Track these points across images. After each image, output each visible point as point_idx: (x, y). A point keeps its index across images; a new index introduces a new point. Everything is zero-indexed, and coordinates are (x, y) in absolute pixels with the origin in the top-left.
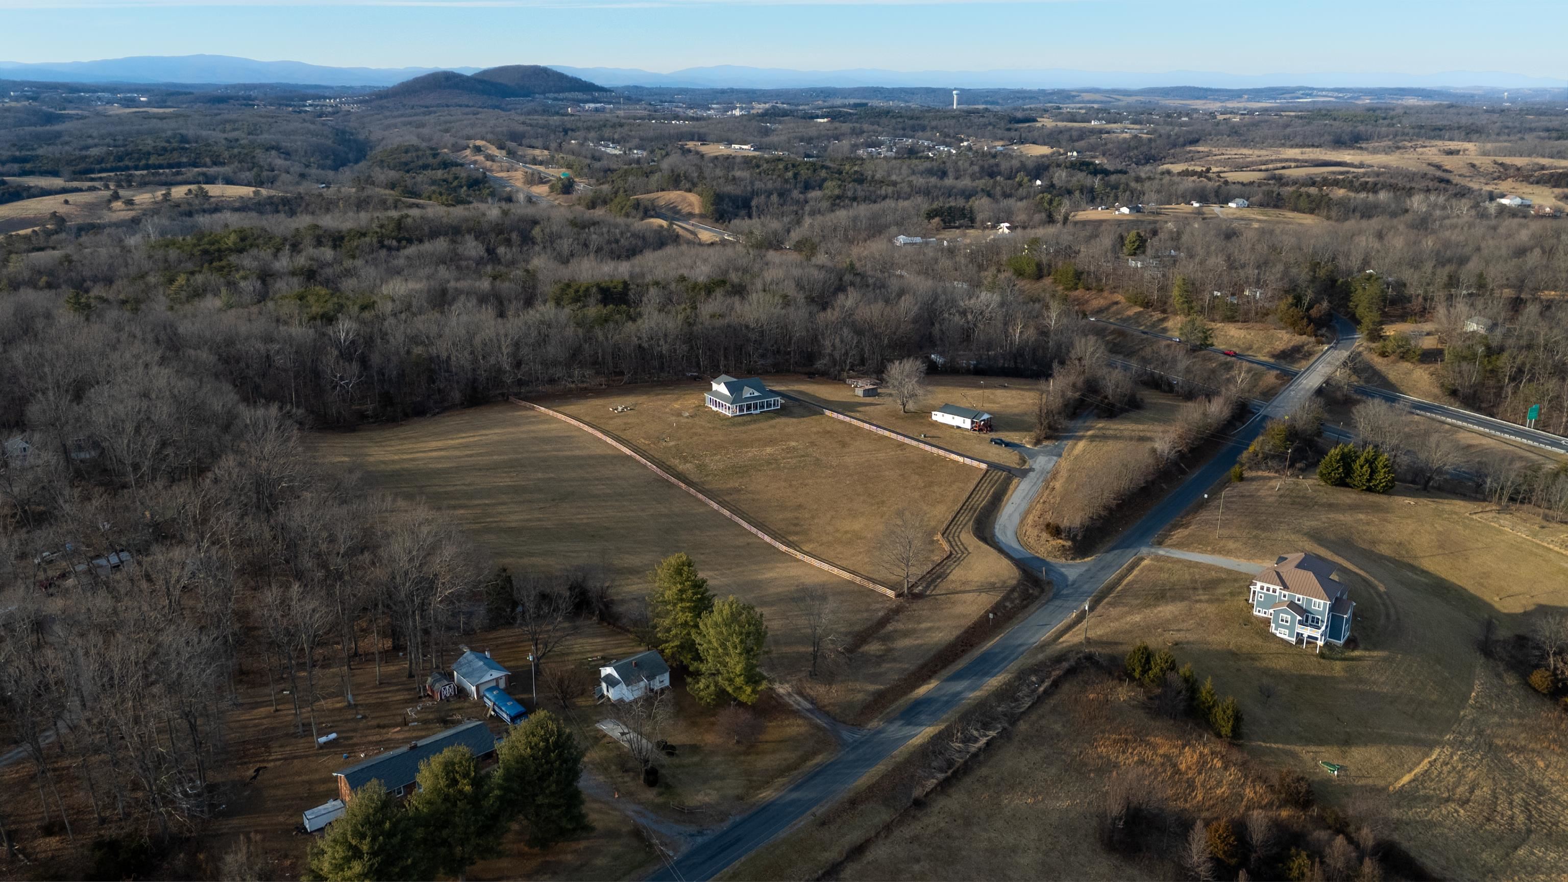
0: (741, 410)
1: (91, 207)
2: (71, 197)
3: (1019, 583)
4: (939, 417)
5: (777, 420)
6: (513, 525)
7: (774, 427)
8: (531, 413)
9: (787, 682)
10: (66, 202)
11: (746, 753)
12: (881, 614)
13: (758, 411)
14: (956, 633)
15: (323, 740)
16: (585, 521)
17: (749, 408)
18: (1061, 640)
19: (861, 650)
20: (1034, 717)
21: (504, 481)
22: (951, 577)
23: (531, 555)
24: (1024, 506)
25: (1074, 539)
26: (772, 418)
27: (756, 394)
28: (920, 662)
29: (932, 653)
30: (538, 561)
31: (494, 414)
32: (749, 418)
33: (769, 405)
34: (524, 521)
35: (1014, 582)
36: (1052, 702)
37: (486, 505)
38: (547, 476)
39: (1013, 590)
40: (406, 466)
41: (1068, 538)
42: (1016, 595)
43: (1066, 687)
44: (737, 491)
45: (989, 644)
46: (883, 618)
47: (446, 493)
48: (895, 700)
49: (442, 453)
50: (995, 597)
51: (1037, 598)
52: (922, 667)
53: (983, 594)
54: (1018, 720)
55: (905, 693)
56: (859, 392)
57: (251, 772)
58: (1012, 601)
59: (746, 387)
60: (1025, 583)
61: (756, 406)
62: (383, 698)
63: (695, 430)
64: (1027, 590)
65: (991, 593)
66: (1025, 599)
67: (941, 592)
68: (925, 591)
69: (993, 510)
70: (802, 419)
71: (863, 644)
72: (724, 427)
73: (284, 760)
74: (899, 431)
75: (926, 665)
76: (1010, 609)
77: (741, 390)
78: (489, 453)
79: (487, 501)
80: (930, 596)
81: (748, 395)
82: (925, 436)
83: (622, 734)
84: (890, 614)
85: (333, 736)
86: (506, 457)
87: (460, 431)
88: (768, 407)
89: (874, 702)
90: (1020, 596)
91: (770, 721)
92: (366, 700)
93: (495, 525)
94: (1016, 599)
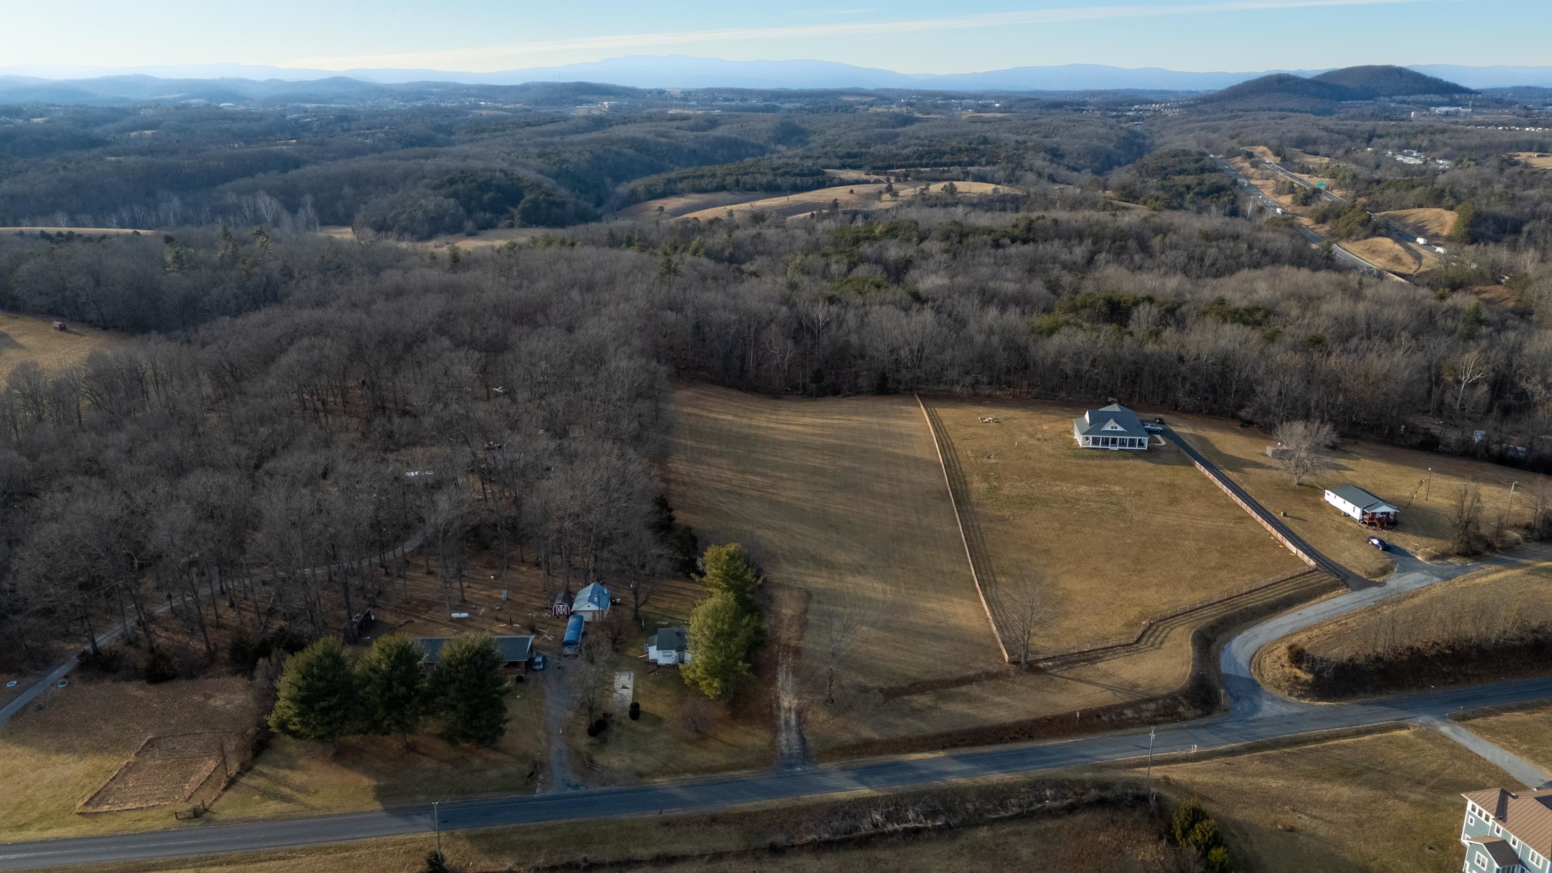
0: (1095, 441)
1: (868, 197)
2: (855, 188)
3: (1172, 696)
4: (1331, 498)
5: (1131, 462)
6: (783, 499)
7: (1117, 467)
8: (913, 409)
9: (800, 698)
10: (852, 192)
11: (691, 742)
12: (971, 673)
13: (1117, 448)
14: (1023, 717)
15: (455, 615)
16: (839, 512)
17: (1106, 442)
18: (1139, 769)
19: (905, 698)
20: (1006, 829)
21: (815, 461)
22: (1101, 665)
23: (769, 527)
24: (1314, 621)
25: (1318, 674)
26: (1126, 458)
27: (1120, 429)
28: (945, 730)
29: (969, 726)
30: (769, 534)
31: (884, 404)
32: (1103, 453)
33: (1132, 443)
34: (793, 498)
35: (1165, 692)
36: (1050, 824)
37: (781, 478)
38: (852, 465)
39: (1152, 700)
40: (762, 432)
41: (1311, 670)
42: (1152, 706)
43: (1080, 818)
44: (1002, 520)
45: (1050, 743)
46: (969, 677)
47: (764, 461)
48: (880, 753)
49: (800, 428)
50: (1119, 699)
51: (1185, 719)
52: (942, 736)
53: (1109, 692)
54: (983, 825)
55: (898, 752)
56: (1269, 450)
57: (403, 622)
58: (1139, 711)
59: (1112, 420)
60: (1180, 698)
61: (1114, 441)
62: (529, 601)
63: (1030, 454)
64: (1176, 707)
65: (1119, 694)
66: (1160, 715)
67: (1069, 676)
68: (1052, 668)
69: (1264, 615)
70: (1161, 466)
71: (914, 693)
72: (1063, 457)
73: (427, 620)
74: (1262, 502)
75: (949, 735)
76: (1128, 719)
77: (1106, 422)
78: (830, 436)
79: (784, 475)
80: (1050, 674)
81: (1109, 429)
82: (1285, 515)
83: (624, 687)
84: (983, 676)
85: (465, 615)
86: (838, 442)
87: (840, 413)
88: (1130, 445)
89: (855, 747)
90: (1157, 710)
91: (744, 725)
92: (520, 598)
93: (769, 496)
94: (1148, 710)
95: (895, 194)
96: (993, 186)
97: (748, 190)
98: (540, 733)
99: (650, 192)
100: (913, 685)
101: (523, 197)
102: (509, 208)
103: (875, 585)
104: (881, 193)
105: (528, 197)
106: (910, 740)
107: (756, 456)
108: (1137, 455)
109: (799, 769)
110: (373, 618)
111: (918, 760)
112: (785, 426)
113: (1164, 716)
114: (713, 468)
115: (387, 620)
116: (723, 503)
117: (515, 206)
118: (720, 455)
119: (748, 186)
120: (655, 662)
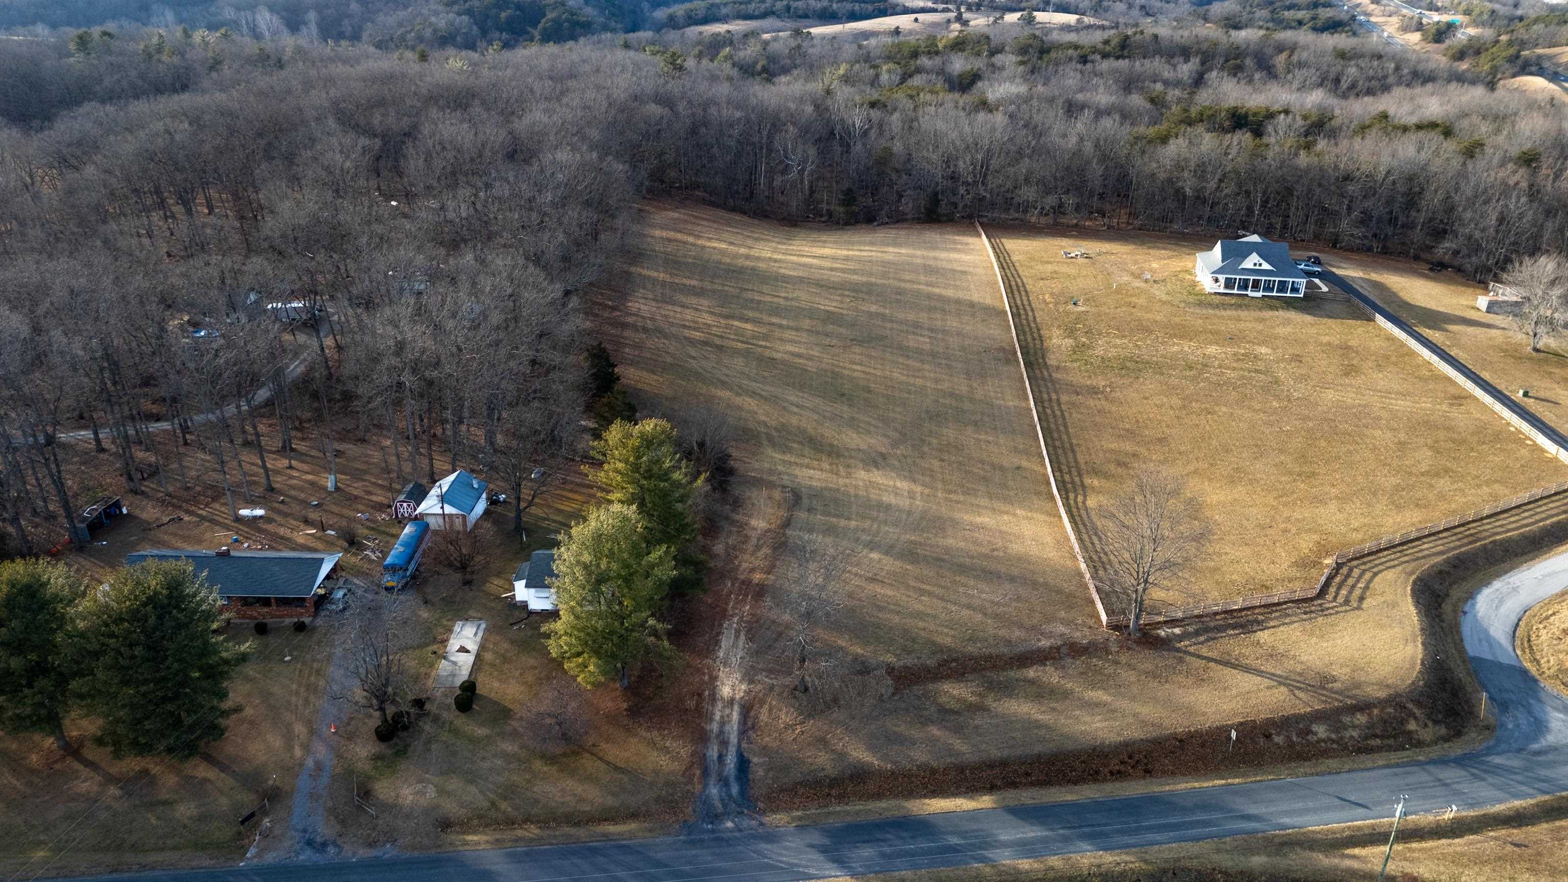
0: (1229, 284)
1: (935, 26)
2: (921, 17)
3: (1395, 701)
5: (1281, 313)
6: (778, 356)
7: (1263, 320)
9: (751, 682)
10: (916, 20)
11: (551, 760)
12: (1045, 643)
13: (1259, 294)
14: (1135, 733)
15: (244, 512)
16: (856, 374)
17: (1244, 285)
18: (1356, 851)
19: (930, 686)
21: (829, 304)
22: (1263, 636)
23: (753, 394)
26: (1272, 308)
27: (1266, 266)
28: (995, 753)
29: (1038, 749)
30: (749, 403)
31: (932, 235)
32: (1239, 301)
33: (1282, 287)
35: (1382, 694)
37: (780, 326)
38: (881, 310)
39: (1363, 707)
40: (762, 265)
42: (1361, 719)
44: (1094, 391)
45: (1184, 785)
46: (1040, 650)
47: (759, 302)
48: (878, 796)
49: (815, 261)
50: (1302, 703)
53: (1283, 689)
55: (911, 794)
56: (1482, 301)
57: (166, 519)
58: (1338, 727)
59: (1254, 254)
60: (1410, 706)
61: (1256, 285)
62: (370, 493)
63: (1134, 299)
64: (1403, 722)
65: (1301, 695)
66: (1376, 736)
67: (1210, 654)
68: (1180, 638)
69: (1523, 554)
70: (1325, 320)
71: (948, 677)
72: (1182, 305)
73: (203, 518)
74: (1486, 375)
75: (1004, 763)
76: (1319, 741)
77: (1245, 256)
78: (854, 272)
79: (785, 322)
80: (1178, 650)
81: (1251, 266)
82: (1526, 394)
83: (463, 650)
84: (1064, 650)
85: (259, 512)
86: (864, 279)
87: (872, 244)
88: (1279, 291)
89: (834, 782)
90: (1370, 726)
91: (648, 729)
92: (357, 489)
93: (760, 350)
94: (1354, 727)
95: (965, 23)
96: (1077, 17)
97: (800, 17)
98: (299, 729)
99: (690, 17)
100: (943, 664)
101: (544, 15)
102: (529, 29)
103: (899, 484)
104: (949, 21)
105: (550, 15)
106: (934, 772)
107: (749, 295)
108: (1290, 304)
109: (729, 824)
110: (125, 511)
111: (947, 815)
112: (795, 258)
113: (1382, 737)
114: (687, 311)
115: (144, 516)
116: (694, 358)
117: (535, 26)
118: (700, 293)
119: (800, 13)
120: (524, 605)
